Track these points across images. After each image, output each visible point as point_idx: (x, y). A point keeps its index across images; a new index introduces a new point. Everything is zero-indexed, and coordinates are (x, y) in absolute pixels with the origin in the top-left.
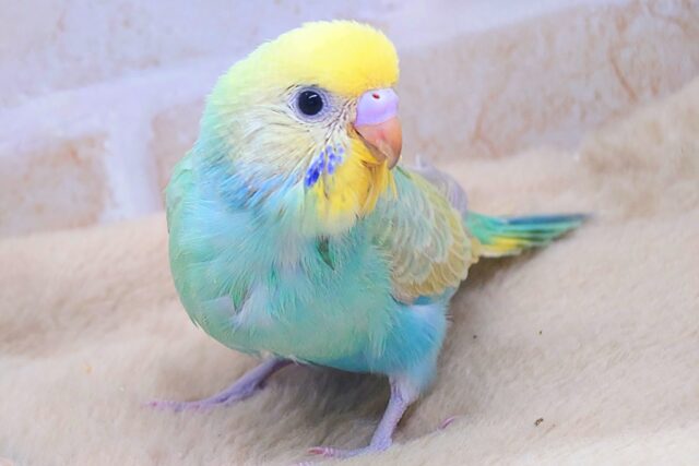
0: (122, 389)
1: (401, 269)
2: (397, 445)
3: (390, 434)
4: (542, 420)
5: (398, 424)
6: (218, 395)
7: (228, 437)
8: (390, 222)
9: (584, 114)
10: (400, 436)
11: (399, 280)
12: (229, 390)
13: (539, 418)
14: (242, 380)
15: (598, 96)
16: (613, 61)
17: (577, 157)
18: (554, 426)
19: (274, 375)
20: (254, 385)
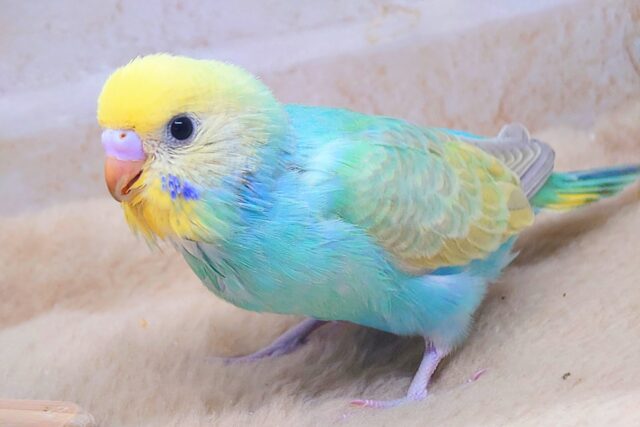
0: (176, 343)
1: (404, 245)
2: (432, 395)
3: (425, 385)
4: (569, 374)
5: (432, 376)
6: (263, 350)
7: (275, 386)
8: (389, 202)
9: (599, 98)
10: (435, 387)
11: (403, 255)
12: (273, 345)
13: (567, 372)
14: (284, 337)
15: (612, 81)
16: (627, 49)
17: (592, 137)
18: (580, 380)
19: (315, 332)
20: (296, 340)
